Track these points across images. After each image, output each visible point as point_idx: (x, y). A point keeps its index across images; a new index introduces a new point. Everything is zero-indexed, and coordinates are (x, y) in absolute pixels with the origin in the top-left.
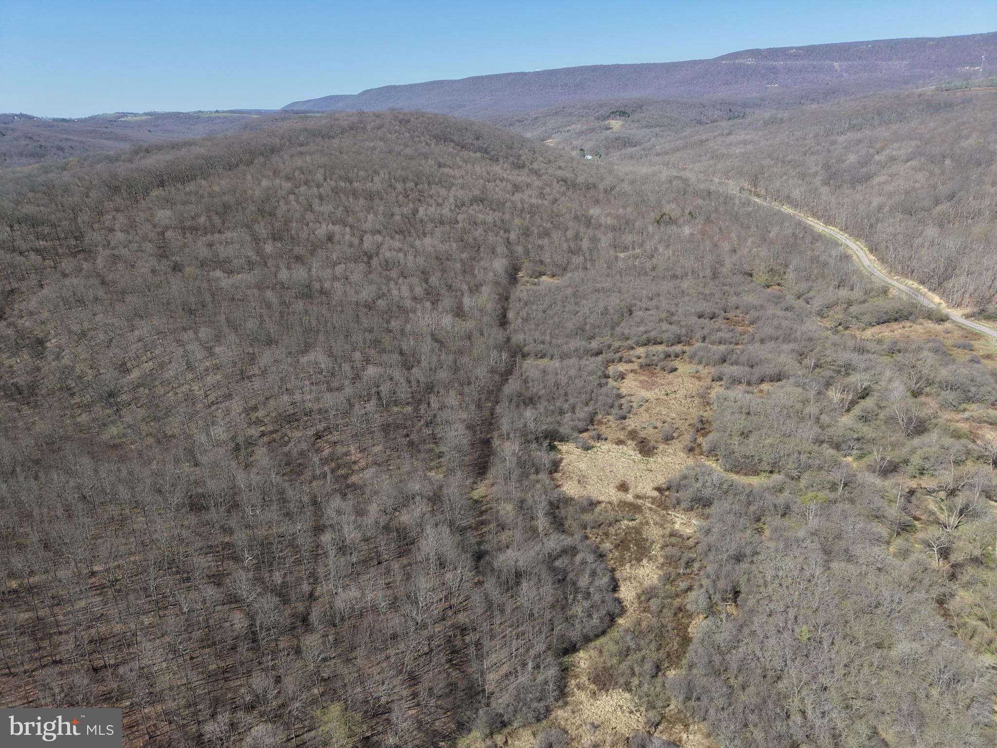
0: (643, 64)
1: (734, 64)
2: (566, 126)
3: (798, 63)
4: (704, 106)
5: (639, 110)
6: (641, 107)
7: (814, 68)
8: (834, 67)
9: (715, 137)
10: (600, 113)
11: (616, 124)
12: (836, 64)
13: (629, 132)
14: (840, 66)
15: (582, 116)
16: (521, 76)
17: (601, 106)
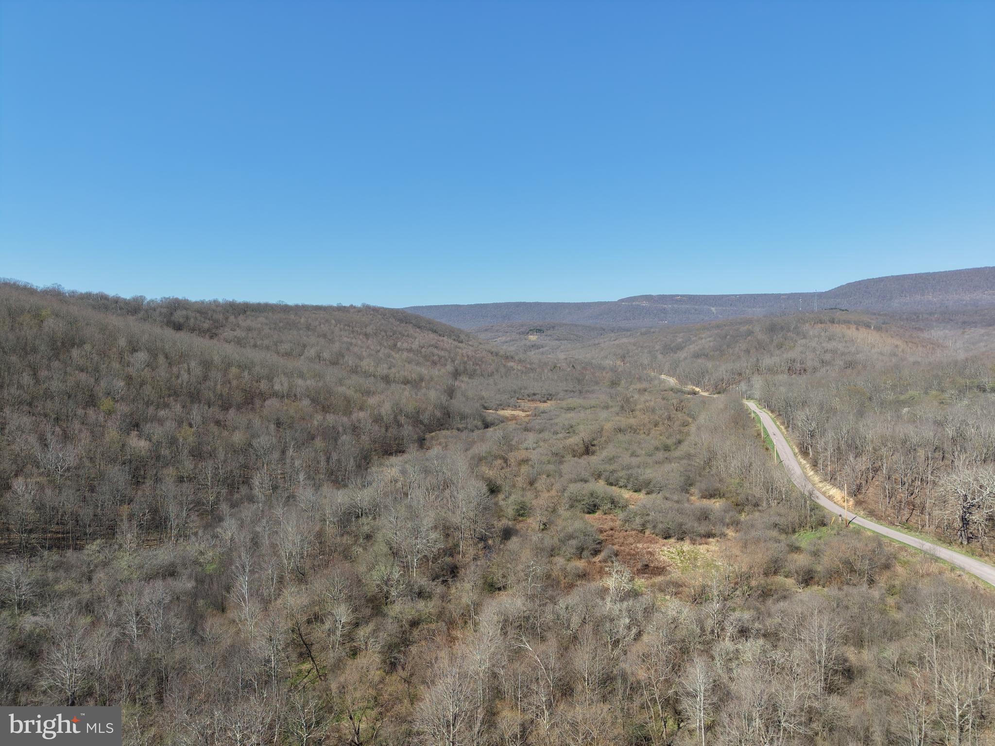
0: (559, 303)
1: (631, 305)
2: (494, 339)
3: (683, 306)
4: (604, 330)
5: (552, 329)
6: (553, 327)
7: (696, 310)
8: (711, 310)
9: (604, 342)
10: (521, 330)
11: (533, 338)
12: (713, 309)
13: (543, 342)
14: (716, 310)
15: (507, 332)
16: (457, 307)
17: (522, 326)
